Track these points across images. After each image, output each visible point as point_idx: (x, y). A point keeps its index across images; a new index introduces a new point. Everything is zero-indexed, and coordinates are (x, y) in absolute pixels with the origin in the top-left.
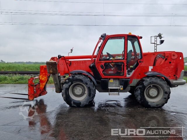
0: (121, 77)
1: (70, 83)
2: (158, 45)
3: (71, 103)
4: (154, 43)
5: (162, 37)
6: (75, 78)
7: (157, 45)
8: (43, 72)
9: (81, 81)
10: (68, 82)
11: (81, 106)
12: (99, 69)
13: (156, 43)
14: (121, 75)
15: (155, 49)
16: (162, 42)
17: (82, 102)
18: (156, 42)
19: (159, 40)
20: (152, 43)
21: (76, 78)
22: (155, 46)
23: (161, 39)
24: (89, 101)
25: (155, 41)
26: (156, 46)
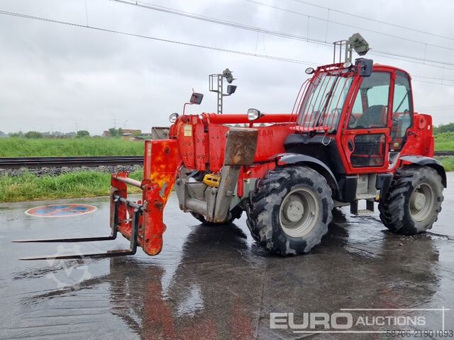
0: (379, 169)
1: (285, 190)
2: (225, 95)
3: (285, 247)
4: (218, 91)
5: (234, 78)
6: (296, 175)
7: (223, 95)
8: (159, 163)
9: (308, 182)
10: (281, 190)
11: (305, 251)
12: (344, 152)
13: (220, 91)
14: (371, 165)
15: (219, 105)
16: (232, 90)
17: (309, 240)
18: (220, 88)
19: (226, 84)
20: (213, 91)
21: (299, 176)
22: (219, 99)
23: (230, 82)
24: (322, 235)
25: (219, 86)
26: (220, 97)
